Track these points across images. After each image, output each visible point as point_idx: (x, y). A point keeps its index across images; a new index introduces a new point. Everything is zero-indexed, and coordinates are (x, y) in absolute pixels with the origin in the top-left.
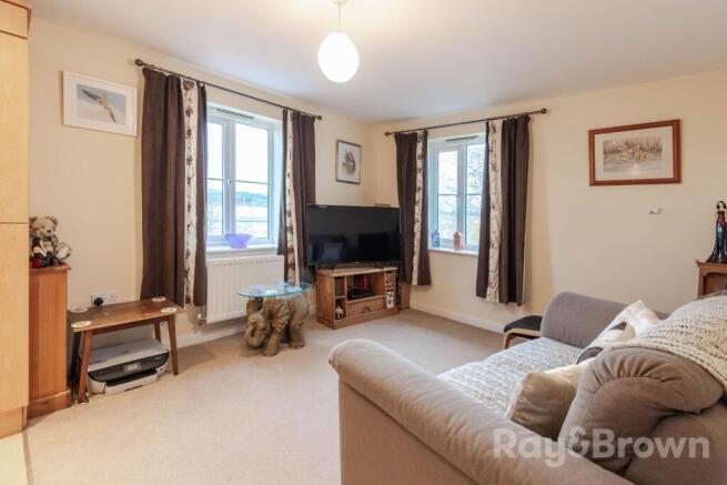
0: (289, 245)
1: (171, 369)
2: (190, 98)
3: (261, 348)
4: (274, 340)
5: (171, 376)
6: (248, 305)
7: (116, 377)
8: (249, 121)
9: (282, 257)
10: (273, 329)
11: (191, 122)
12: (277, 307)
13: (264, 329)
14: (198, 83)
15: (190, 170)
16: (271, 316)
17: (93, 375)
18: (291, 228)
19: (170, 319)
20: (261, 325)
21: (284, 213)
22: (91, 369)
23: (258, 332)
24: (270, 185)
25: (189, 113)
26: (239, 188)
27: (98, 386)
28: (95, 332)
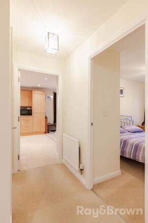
17: (50, 130)
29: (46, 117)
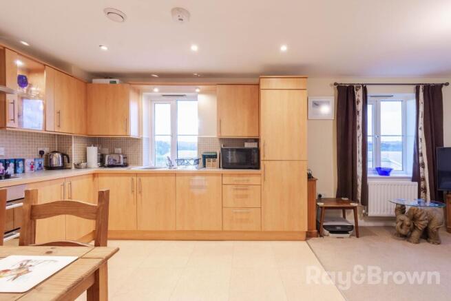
0: (421, 175)
1: (355, 234)
2: (359, 95)
3: (406, 237)
4: (416, 234)
5: (355, 237)
6: (396, 210)
7: (333, 230)
8: (389, 98)
9: (416, 183)
10: (415, 227)
11: (360, 107)
12: (419, 213)
13: (409, 226)
14: (363, 85)
15: (359, 133)
16: (414, 218)
17: (325, 227)
18: (423, 164)
19: (354, 208)
20: (407, 223)
21: (417, 154)
22: (324, 224)
23: (404, 227)
24: (404, 136)
25: (358, 102)
26: (383, 139)
27: (326, 232)
28: (326, 208)
29: (310, 176)
